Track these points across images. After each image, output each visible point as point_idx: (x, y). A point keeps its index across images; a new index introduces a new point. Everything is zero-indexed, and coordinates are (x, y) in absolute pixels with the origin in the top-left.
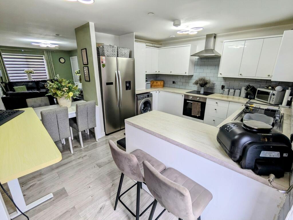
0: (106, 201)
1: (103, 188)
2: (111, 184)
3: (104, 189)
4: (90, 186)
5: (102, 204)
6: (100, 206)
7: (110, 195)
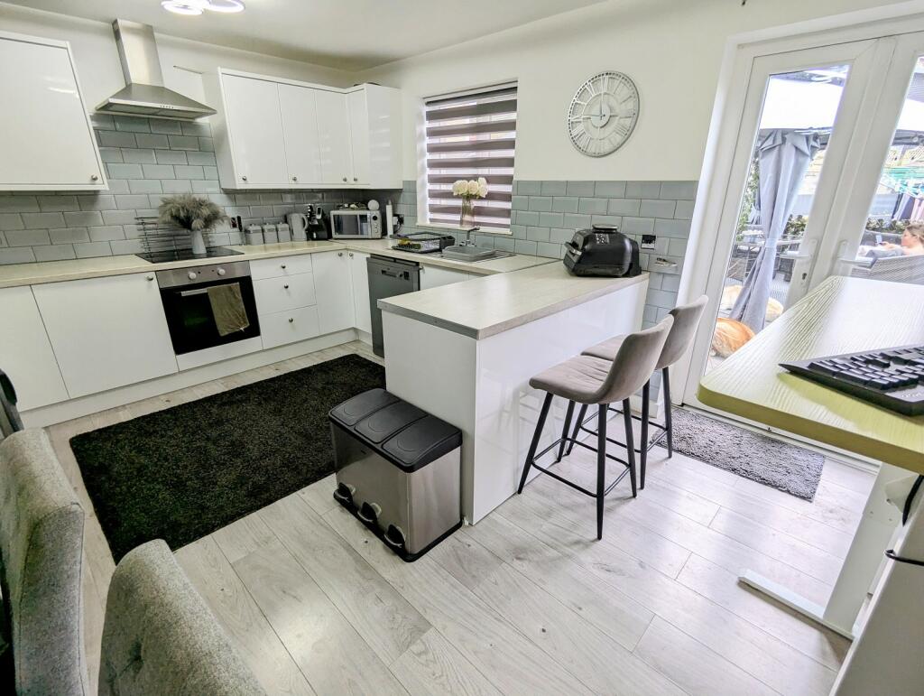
0: (581, 564)
1: (539, 583)
2: (517, 563)
3: (543, 582)
4: (539, 631)
5: (596, 572)
6: (603, 575)
7: (559, 558)
